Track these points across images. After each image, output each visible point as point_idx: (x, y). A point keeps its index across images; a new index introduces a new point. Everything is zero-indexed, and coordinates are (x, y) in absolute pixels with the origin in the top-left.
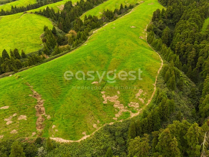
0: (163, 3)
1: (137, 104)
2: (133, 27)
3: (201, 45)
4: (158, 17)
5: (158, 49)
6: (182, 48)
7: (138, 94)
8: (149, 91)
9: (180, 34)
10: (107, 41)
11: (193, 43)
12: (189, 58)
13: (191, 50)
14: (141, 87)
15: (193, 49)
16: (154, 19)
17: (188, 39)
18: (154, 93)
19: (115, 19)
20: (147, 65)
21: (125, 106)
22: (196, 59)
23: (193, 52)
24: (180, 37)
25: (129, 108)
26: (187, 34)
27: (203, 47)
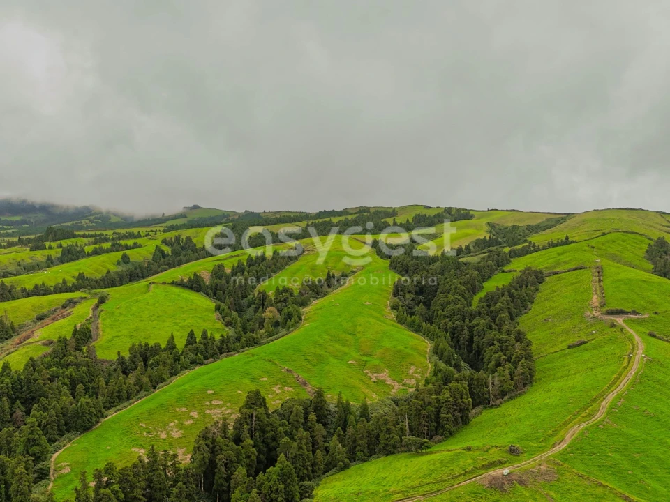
0: (401, 271)
1: (413, 380)
2: (367, 303)
3: (475, 322)
4: (402, 291)
5: (417, 329)
6: (450, 328)
7: (411, 371)
8: (423, 367)
9: (443, 311)
11: (464, 321)
12: (461, 341)
13: (463, 330)
14: (412, 364)
15: (465, 328)
16: (395, 294)
17: (456, 317)
18: (430, 369)
20: (410, 344)
21: (399, 382)
22: (471, 341)
23: (466, 331)
24: (444, 316)
25: (404, 385)
26: (453, 310)
27: (477, 325)
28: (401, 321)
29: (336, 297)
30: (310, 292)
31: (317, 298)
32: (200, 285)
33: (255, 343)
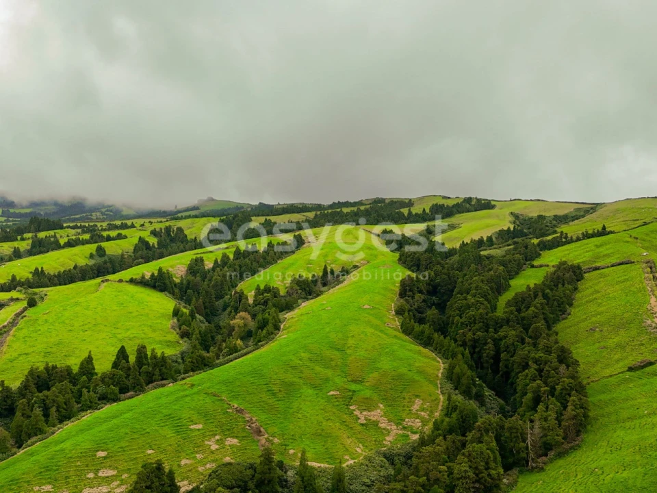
0: (412, 266)
1: (417, 420)
2: (366, 306)
3: (501, 334)
4: (410, 290)
5: (426, 342)
6: (470, 340)
7: (415, 406)
8: (432, 401)
9: (461, 318)
10: (327, 330)
11: (487, 331)
12: (485, 358)
13: (486, 344)
14: (417, 396)
15: (489, 340)
16: (403, 294)
17: (477, 326)
18: (441, 404)
19: (318, 295)
20: (417, 365)
21: (398, 424)
22: (497, 358)
23: (490, 346)
24: (462, 323)
25: (404, 428)
26: (474, 316)
27: (505, 337)
28: (406, 330)
29: (330, 297)
30: (300, 291)
31: (307, 299)
32: (164, 284)
33: (205, 365)
